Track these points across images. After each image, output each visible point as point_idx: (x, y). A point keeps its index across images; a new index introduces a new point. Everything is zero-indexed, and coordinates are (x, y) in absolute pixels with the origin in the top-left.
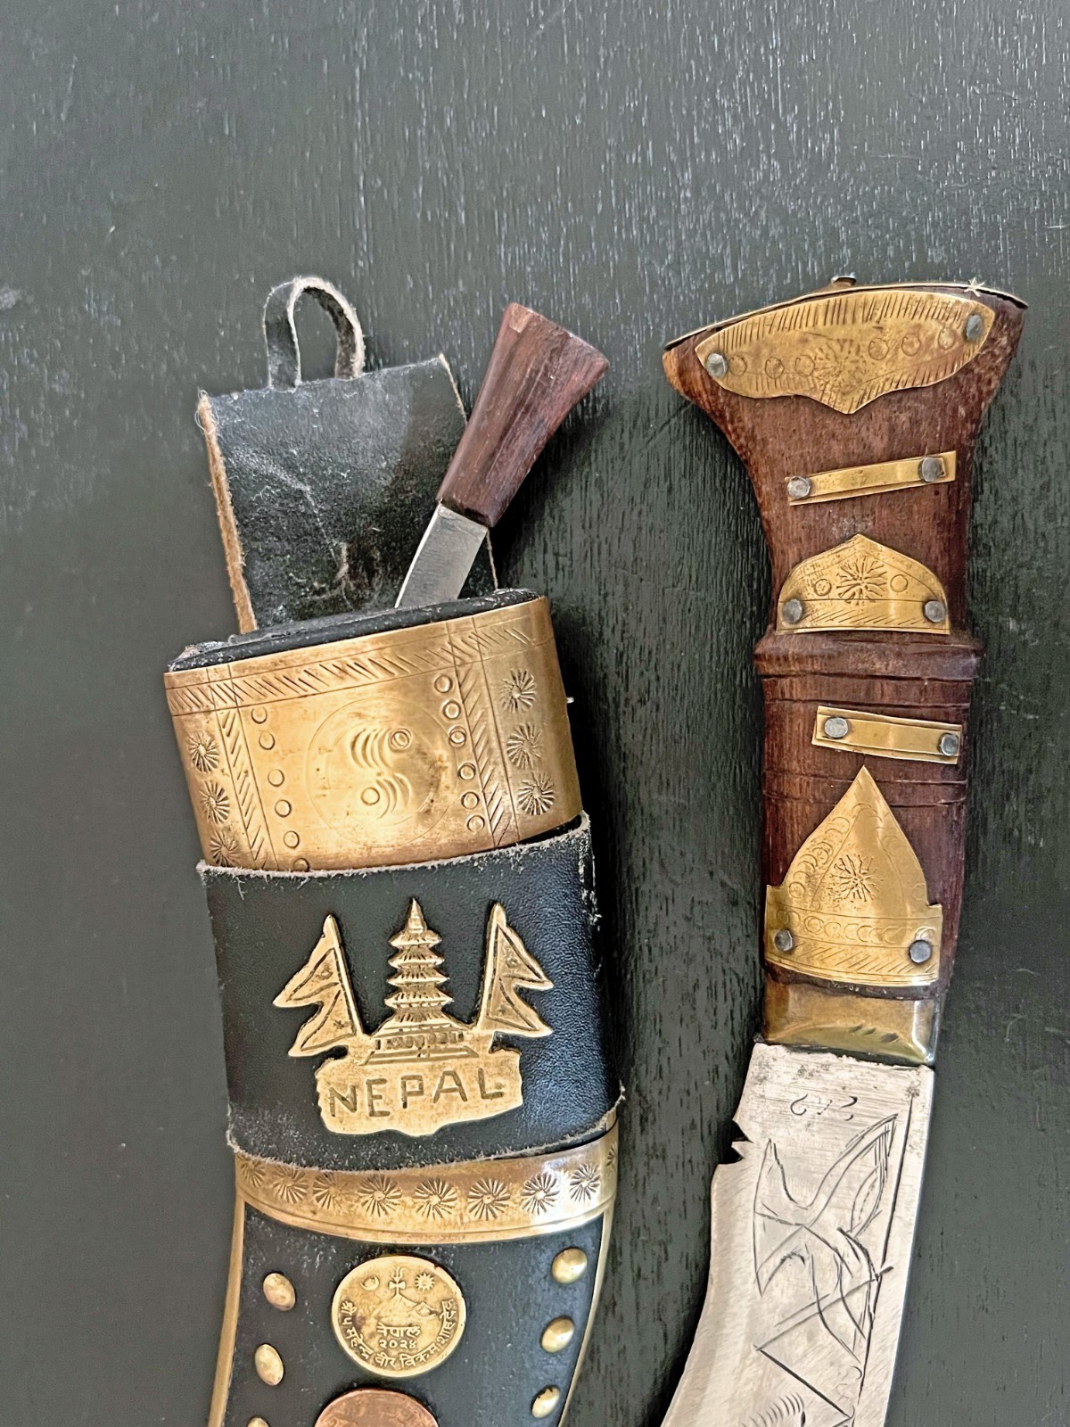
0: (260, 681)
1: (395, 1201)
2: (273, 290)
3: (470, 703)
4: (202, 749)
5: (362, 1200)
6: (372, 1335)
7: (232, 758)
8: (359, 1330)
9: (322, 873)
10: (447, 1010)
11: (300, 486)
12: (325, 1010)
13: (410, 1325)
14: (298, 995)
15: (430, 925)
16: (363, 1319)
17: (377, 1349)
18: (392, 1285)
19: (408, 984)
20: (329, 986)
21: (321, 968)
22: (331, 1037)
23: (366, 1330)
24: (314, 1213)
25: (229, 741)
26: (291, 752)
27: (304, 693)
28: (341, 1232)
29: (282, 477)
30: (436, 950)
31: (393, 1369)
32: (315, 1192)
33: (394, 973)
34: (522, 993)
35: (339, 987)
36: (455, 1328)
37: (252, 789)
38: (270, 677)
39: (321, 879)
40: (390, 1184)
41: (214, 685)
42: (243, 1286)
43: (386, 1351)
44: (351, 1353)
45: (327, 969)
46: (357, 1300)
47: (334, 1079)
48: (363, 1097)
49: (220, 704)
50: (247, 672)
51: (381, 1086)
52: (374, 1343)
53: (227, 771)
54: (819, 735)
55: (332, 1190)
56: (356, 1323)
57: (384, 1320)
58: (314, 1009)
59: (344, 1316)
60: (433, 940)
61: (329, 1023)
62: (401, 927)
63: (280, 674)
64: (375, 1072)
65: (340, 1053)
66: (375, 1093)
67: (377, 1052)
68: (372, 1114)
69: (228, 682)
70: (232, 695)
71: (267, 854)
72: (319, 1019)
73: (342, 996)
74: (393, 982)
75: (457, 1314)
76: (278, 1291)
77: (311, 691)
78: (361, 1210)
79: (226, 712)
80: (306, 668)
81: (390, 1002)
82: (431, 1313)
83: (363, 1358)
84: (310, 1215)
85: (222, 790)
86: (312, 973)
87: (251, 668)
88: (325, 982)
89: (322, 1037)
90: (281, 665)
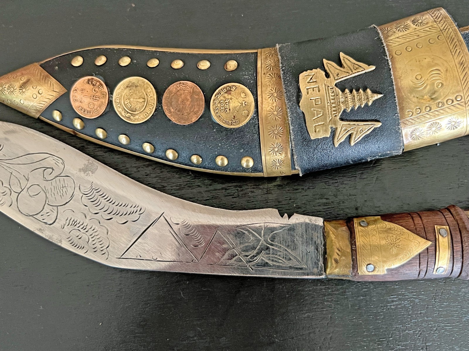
0: (453, 37)
1: (274, 100)
3: (452, 107)
4: (420, 21)
5: (272, 89)
6: (224, 97)
7: (422, 30)
8: (226, 93)
9: (390, 63)
10: (344, 111)
12: (342, 69)
13: (230, 110)
14: (346, 60)
15: (375, 102)
16: (230, 94)
17: (219, 99)
18: (244, 102)
19: (354, 96)
20: (351, 69)
21: (357, 66)
22: (333, 72)
23: (226, 95)
24: (264, 74)
25: (427, 29)
26: (430, 49)
27: (452, 51)
28: (259, 83)
30: (366, 105)
31: (213, 106)
32: (272, 74)
33: (357, 90)
35: (351, 73)
36: (229, 125)
37: (412, 38)
38: (455, 40)
39: (388, 63)
40: (280, 97)
41: (446, 23)
42: (227, 54)
43: (219, 102)
44: (217, 91)
45: (357, 68)
46: (237, 91)
47: (318, 74)
48: (313, 85)
49: (440, 25)
50: (455, 32)
51: (317, 91)
52: (222, 98)
53: (416, 30)
54: (438, 227)
55: (274, 79)
56: (229, 91)
57: (231, 101)
59: (230, 87)
60: (370, 104)
61: (337, 71)
62: (374, 92)
63: (457, 43)
64: (323, 88)
65: (327, 75)
66: (315, 89)
67: (329, 88)
68: (307, 89)
69: (449, 27)
70: (444, 29)
71: (391, 45)
72: (338, 67)
73: (348, 74)
74: (354, 90)
75: (234, 125)
76: (232, 65)
77: (453, 54)
78: (269, 89)
79: (438, 27)
80: (461, 51)
81: (347, 91)
82: (234, 116)
83: (216, 95)
84: (263, 73)
85: (408, 29)
86: (354, 64)
87: (457, 33)
88: (352, 68)
89: (332, 69)
90: (460, 43)
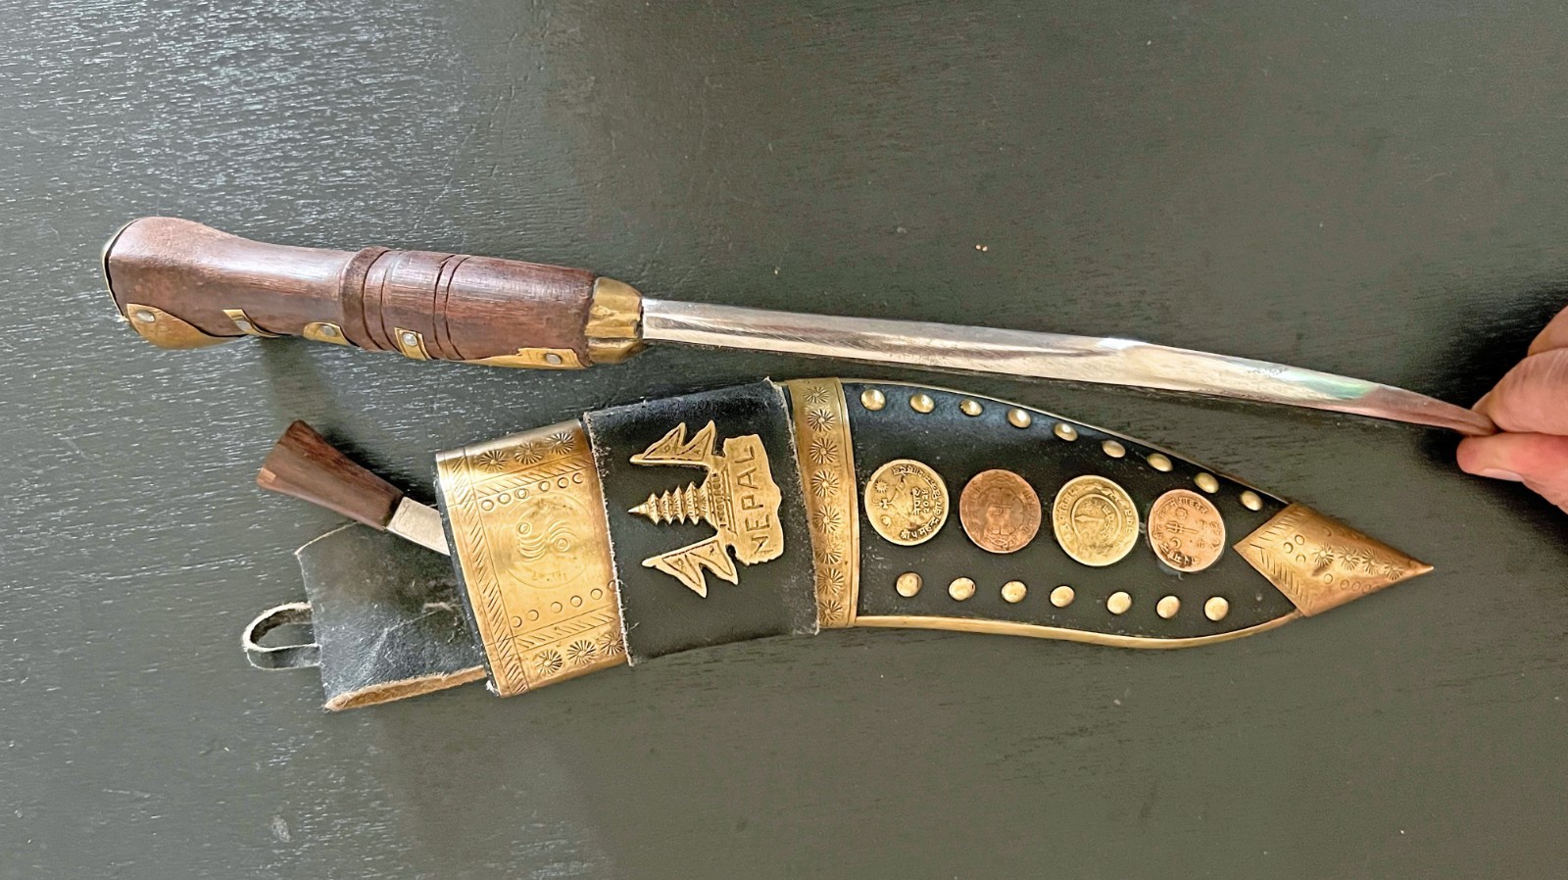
0: (493, 623)
1: (828, 509)
2: (253, 665)
3: (498, 488)
4: (547, 663)
5: (831, 531)
6: (922, 518)
7: (548, 640)
8: (919, 527)
9: (615, 571)
10: (698, 486)
11: (384, 635)
12: (705, 562)
13: (912, 494)
14: (697, 580)
15: (644, 500)
16: (911, 524)
17: (931, 514)
18: (885, 507)
19: (682, 511)
20: (687, 560)
21: (676, 566)
22: (721, 557)
23: (919, 522)
24: (846, 563)
25: (537, 644)
26: (538, 599)
27: (498, 593)
28: (856, 543)
29: (379, 647)
30: (659, 496)
31: (943, 502)
32: (832, 563)
33: (676, 521)
34: (687, 440)
35: (687, 554)
36: (912, 465)
37: (567, 623)
38: (490, 616)
39: (618, 571)
40: (817, 512)
41: (501, 656)
42: (917, 614)
43: (931, 508)
44: (936, 531)
45: (676, 562)
46: (899, 529)
47: (749, 553)
48: (758, 534)
49: (512, 651)
50: (488, 632)
51: (750, 522)
52: (927, 516)
53: (558, 643)
55: (828, 551)
56: (914, 529)
57: (910, 510)
58: (705, 570)
59: (911, 537)
60: (653, 497)
61: (712, 558)
62: (646, 518)
63: (487, 610)
64: (740, 527)
65: (731, 550)
66: (755, 526)
67: (728, 526)
68: (768, 526)
69: (497, 645)
70: (506, 641)
71: (608, 611)
72: (710, 565)
73: (693, 551)
74: (682, 521)
75: (902, 465)
76: (908, 586)
77: (496, 588)
78: (838, 531)
79: (518, 646)
80: (481, 592)
81: (695, 521)
82: (902, 481)
83: (939, 522)
84: (849, 564)
85: (572, 646)
86: (681, 572)
87: (486, 630)
88: (686, 563)
89: (722, 562)
90: (481, 609)
